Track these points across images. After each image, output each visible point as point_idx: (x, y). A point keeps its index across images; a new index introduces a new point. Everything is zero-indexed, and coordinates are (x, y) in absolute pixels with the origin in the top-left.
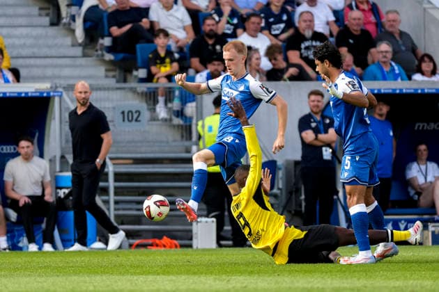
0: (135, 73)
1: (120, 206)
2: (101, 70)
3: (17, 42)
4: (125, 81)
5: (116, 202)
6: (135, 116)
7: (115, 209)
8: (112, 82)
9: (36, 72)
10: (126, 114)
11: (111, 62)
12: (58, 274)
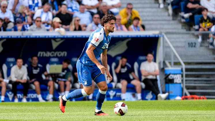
0: (194, 27)
1: (188, 82)
2: (180, 26)
3: (145, 14)
4: (190, 30)
5: (186, 80)
6: (194, 45)
7: (186, 83)
8: (184, 31)
9: (153, 26)
10: (190, 44)
11: (184, 23)
12: (162, 110)
